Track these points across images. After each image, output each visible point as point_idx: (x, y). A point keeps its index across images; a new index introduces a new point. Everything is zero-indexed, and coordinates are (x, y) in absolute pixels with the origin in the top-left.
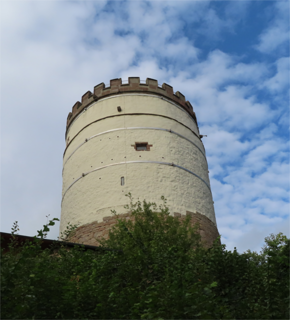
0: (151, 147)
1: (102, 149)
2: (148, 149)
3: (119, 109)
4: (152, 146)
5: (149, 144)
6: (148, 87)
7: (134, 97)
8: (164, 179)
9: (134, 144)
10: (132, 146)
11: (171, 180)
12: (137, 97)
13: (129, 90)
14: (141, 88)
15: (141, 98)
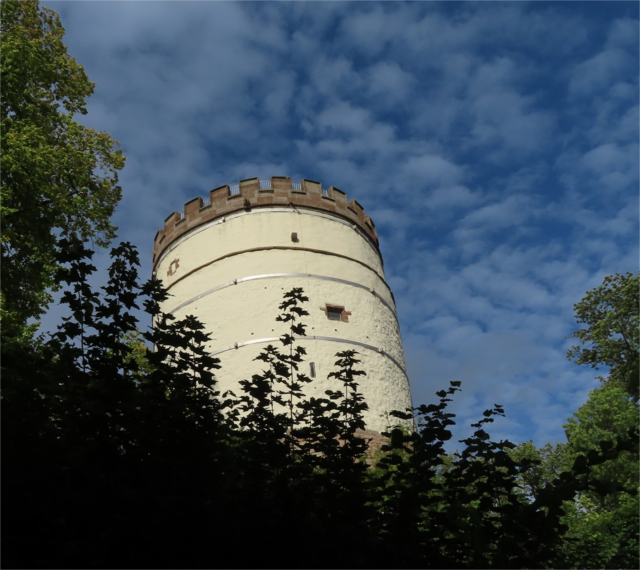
0: (349, 317)
1: (270, 305)
2: (345, 320)
3: (295, 238)
4: (350, 314)
5: (346, 310)
6: (334, 204)
7: (315, 218)
8: (372, 374)
9: (324, 306)
10: (321, 309)
11: (380, 376)
12: (319, 219)
13: (305, 204)
14: (325, 205)
15: (326, 222)
